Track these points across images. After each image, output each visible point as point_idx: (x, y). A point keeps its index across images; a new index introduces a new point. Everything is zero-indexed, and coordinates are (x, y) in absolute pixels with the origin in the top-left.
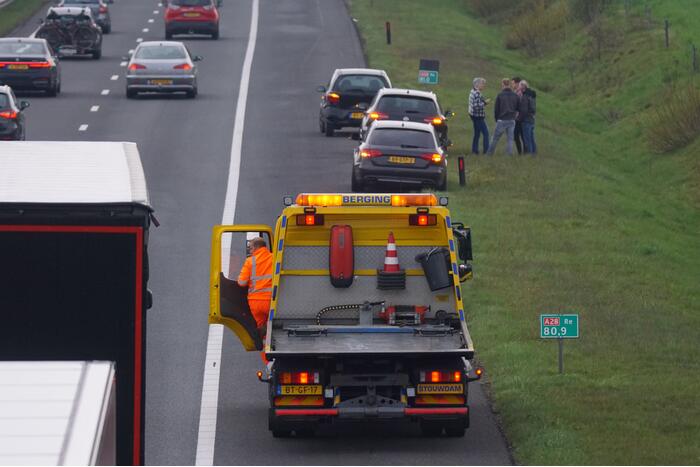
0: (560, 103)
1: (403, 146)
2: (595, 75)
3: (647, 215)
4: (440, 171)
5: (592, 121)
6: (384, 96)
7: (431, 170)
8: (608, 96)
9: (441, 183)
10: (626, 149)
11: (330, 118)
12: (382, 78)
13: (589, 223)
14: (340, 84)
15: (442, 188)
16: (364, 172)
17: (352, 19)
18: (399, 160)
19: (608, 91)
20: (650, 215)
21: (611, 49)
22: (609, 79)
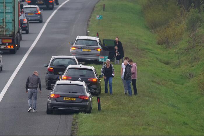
0: (172, 70)
1: (70, 92)
2: (190, 56)
3: (185, 124)
4: (88, 104)
5: (182, 78)
6: (70, 68)
7: (83, 103)
8: (193, 66)
9: (88, 110)
10: (192, 91)
11: (49, 79)
12: (73, 59)
13: (151, 128)
14: (54, 63)
15: (89, 112)
16: (52, 105)
17: (87, 31)
18: (68, 99)
19: (193, 65)
20: (187, 124)
21: (199, 44)
22: (195, 58)
